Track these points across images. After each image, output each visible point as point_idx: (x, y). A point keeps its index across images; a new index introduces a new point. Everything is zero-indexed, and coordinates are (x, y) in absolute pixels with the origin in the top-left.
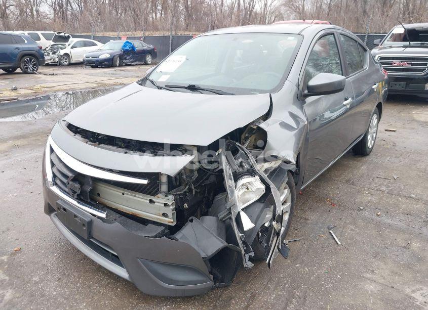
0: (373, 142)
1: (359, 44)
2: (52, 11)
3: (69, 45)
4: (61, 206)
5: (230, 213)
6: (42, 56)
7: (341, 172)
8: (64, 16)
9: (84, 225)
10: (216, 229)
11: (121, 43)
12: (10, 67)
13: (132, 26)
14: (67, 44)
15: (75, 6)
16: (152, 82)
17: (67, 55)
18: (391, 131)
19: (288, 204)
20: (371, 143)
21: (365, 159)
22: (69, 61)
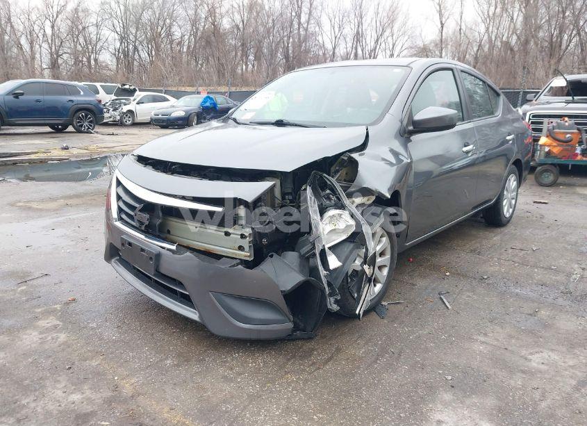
0: (511, 210)
1: (489, 86)
2: (115, 60)
3: (134, 100)
4: (126, 240)
5: (314, 248)
6: (101, 112)
7: (465, 241)
8: (129, 67)
9: (151, 258)
10: (298, 265)
11: (200, 98)
12: (60, 124)
13: (215, 78)
14: (132, 98)
15: (144, 55)
16: (235, 120)
17: (131, 112)
18: (540, 203)
19: (388, 256)
20: (508, 211)
21: (499, 230)
22: (133, 120)
